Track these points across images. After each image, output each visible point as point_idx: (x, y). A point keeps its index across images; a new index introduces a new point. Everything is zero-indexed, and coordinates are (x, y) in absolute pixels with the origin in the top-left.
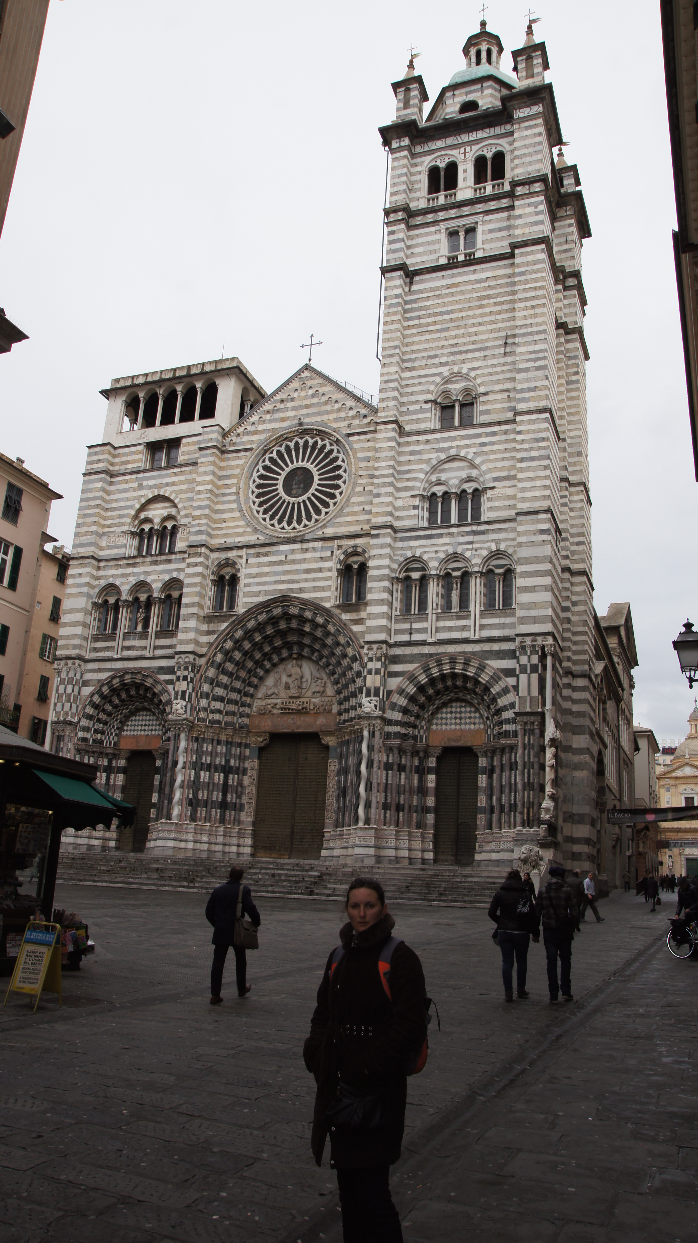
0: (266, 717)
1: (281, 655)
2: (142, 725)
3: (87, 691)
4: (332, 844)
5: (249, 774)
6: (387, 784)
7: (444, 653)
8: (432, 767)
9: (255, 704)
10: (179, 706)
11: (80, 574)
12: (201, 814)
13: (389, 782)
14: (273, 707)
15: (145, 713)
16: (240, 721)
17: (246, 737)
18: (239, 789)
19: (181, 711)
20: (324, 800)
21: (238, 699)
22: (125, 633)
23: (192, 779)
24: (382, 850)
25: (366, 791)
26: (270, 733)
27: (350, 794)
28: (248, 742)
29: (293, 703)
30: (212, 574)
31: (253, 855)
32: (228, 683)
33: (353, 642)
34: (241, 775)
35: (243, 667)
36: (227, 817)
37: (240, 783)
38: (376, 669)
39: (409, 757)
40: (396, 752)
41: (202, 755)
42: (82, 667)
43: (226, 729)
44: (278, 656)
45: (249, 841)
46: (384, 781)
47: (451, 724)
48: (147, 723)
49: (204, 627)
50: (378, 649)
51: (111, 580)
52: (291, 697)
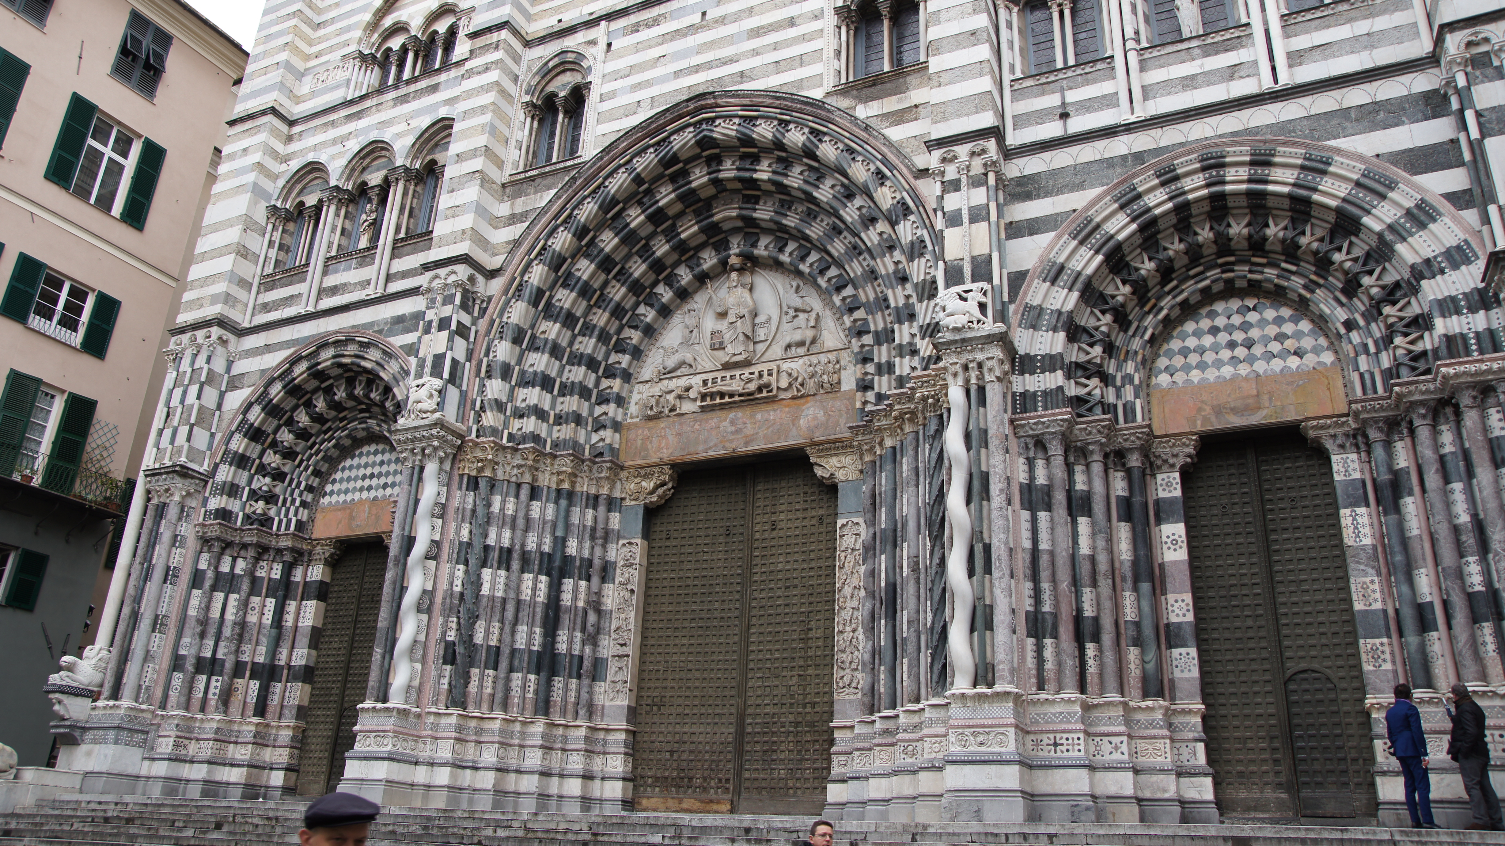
0: (662, 424)
1: (699, 265)
2: (364, 478)
3: (235, 399)
4: (858, 764)
5: (618, 579)
6: (1035, 552)
7: (1182, 145)
8: (1172, 501)
9: (635, 397)
10: (423, 393)
11: (245, 150)
12: (481, 685)
13: (1044, 545)
14: (680, 397)
15: (373, 448)
16: (595, 438)
17: (612, 481)
18: (592, 618)
19: (429, 404)
20: (829, 637)
21: (591, 385)
22: (329, 259)
23: (458, 589)
24: (1039, 773)
25: (971, 573)
26: (673, 466)
27: (912, 602)
28: (617, 494)
29: (732, 377)
30: (527, 93)
31: (629, 804)
32: (564, 344)
33: (891, 167)
34: (595, 580)
35: (602, 301)
36: (557, 696)
37: (596, 604)
38: (970, 208)
39: (1097, 468)
40: (1056, 449)
41: (488, 523)
42: (231, 347)
43: (555, 457)
44: (692, 269)
45: (617, 764)
46: (1027, 544)
47: (1219, 364)
48: (376, 470)
49: (504, 209)
50: (973, 154)
51: (311, 157)
52: (727, 366)
